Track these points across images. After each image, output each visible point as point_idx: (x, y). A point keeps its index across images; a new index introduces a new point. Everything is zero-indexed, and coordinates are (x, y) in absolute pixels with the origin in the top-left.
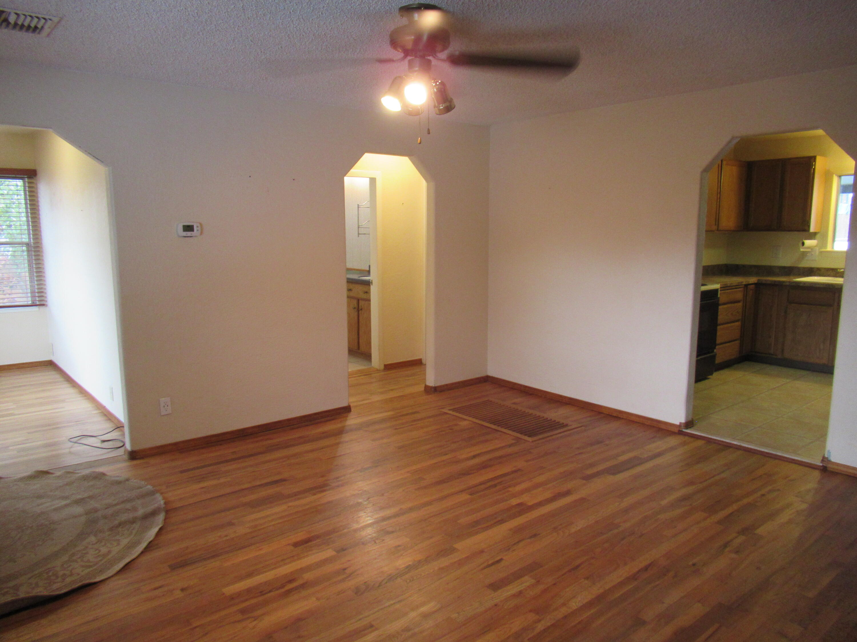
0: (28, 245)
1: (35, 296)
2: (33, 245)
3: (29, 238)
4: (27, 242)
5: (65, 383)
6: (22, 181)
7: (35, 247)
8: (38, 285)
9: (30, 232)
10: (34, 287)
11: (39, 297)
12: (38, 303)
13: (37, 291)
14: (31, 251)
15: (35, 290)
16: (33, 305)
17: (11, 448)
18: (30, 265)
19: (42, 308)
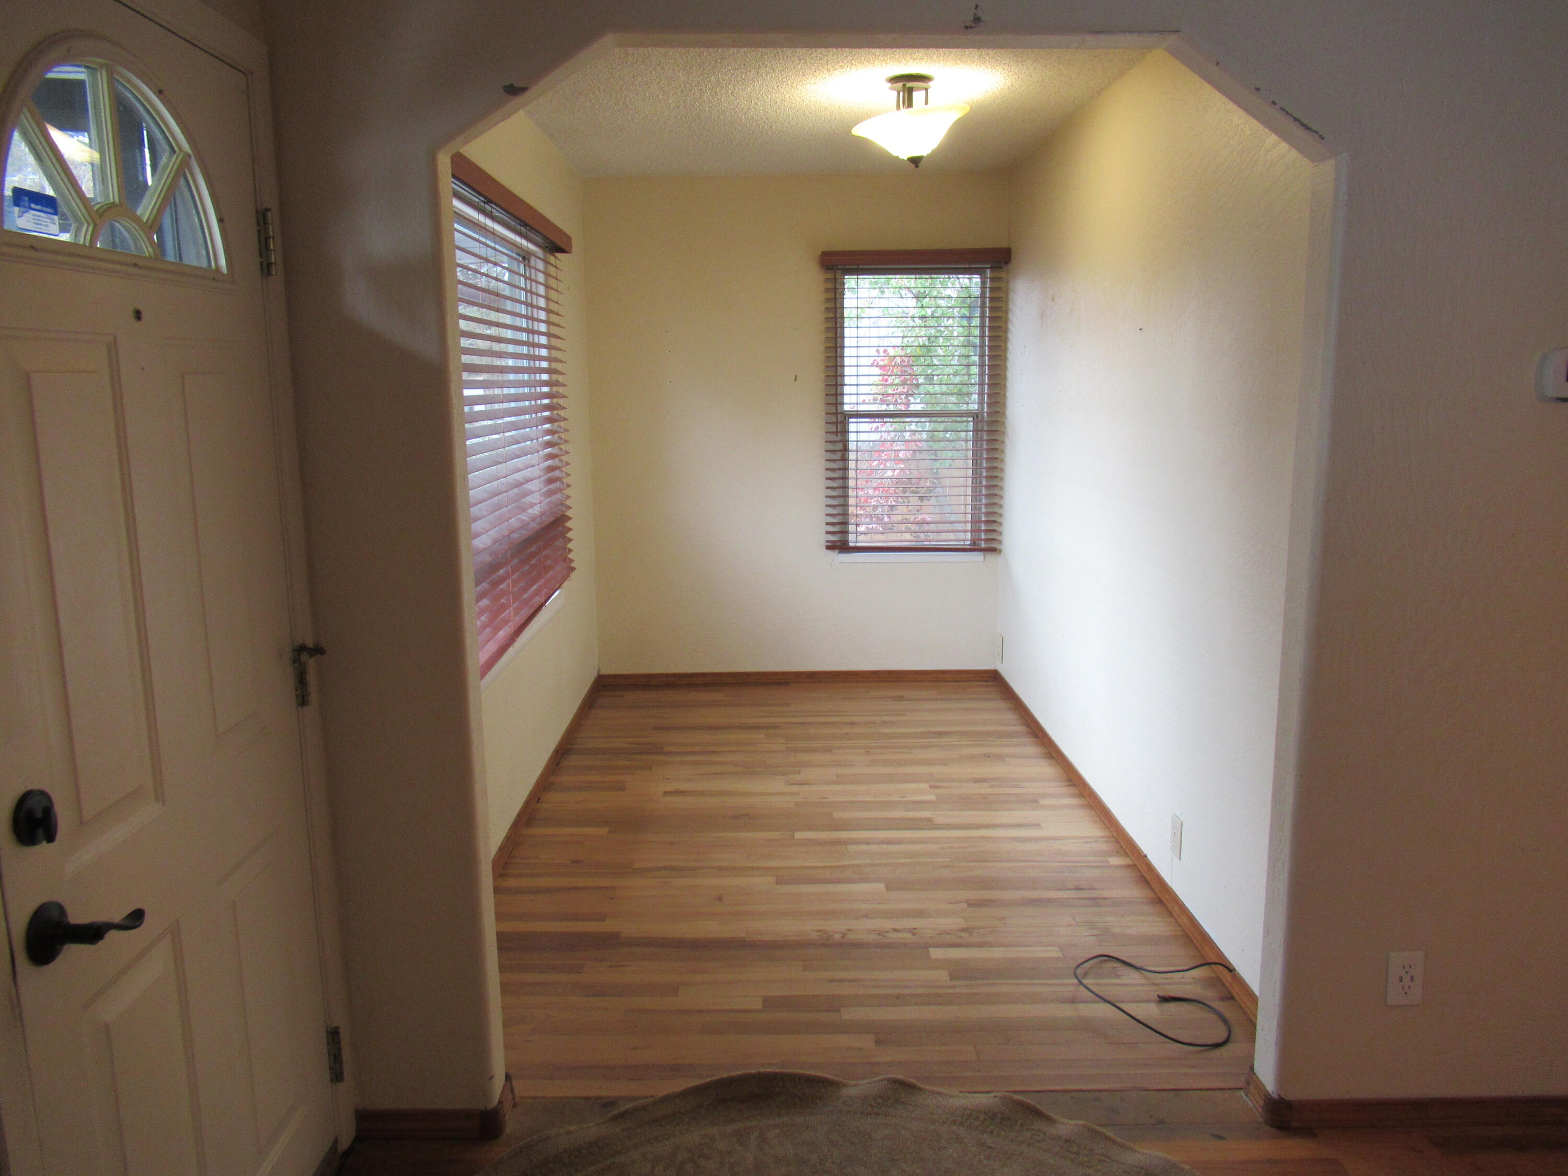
0: (976, 416)
1: (980, 531)
2: (986, 418)
3: (981, 403)
4: (976, 412)
5: (1029, 740)
6: (979, 276)
7: (989, 423)
8: (987, 505)
9: (983, 390)
10: (980, 509)
11: (986, 531)
12: (983, 545)
13: (983, 519)
14: (982, 431)
15: (980, 517)
16: (974, 548)
17: (935, 953)
18: (976, 477)
19: (990, 557)
